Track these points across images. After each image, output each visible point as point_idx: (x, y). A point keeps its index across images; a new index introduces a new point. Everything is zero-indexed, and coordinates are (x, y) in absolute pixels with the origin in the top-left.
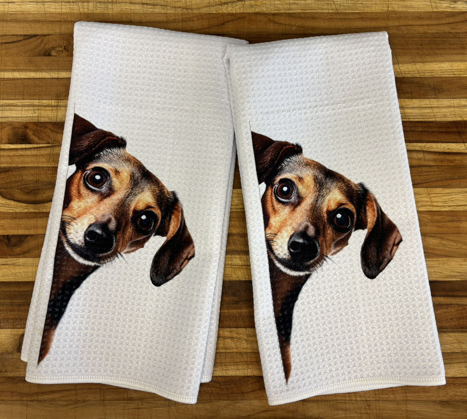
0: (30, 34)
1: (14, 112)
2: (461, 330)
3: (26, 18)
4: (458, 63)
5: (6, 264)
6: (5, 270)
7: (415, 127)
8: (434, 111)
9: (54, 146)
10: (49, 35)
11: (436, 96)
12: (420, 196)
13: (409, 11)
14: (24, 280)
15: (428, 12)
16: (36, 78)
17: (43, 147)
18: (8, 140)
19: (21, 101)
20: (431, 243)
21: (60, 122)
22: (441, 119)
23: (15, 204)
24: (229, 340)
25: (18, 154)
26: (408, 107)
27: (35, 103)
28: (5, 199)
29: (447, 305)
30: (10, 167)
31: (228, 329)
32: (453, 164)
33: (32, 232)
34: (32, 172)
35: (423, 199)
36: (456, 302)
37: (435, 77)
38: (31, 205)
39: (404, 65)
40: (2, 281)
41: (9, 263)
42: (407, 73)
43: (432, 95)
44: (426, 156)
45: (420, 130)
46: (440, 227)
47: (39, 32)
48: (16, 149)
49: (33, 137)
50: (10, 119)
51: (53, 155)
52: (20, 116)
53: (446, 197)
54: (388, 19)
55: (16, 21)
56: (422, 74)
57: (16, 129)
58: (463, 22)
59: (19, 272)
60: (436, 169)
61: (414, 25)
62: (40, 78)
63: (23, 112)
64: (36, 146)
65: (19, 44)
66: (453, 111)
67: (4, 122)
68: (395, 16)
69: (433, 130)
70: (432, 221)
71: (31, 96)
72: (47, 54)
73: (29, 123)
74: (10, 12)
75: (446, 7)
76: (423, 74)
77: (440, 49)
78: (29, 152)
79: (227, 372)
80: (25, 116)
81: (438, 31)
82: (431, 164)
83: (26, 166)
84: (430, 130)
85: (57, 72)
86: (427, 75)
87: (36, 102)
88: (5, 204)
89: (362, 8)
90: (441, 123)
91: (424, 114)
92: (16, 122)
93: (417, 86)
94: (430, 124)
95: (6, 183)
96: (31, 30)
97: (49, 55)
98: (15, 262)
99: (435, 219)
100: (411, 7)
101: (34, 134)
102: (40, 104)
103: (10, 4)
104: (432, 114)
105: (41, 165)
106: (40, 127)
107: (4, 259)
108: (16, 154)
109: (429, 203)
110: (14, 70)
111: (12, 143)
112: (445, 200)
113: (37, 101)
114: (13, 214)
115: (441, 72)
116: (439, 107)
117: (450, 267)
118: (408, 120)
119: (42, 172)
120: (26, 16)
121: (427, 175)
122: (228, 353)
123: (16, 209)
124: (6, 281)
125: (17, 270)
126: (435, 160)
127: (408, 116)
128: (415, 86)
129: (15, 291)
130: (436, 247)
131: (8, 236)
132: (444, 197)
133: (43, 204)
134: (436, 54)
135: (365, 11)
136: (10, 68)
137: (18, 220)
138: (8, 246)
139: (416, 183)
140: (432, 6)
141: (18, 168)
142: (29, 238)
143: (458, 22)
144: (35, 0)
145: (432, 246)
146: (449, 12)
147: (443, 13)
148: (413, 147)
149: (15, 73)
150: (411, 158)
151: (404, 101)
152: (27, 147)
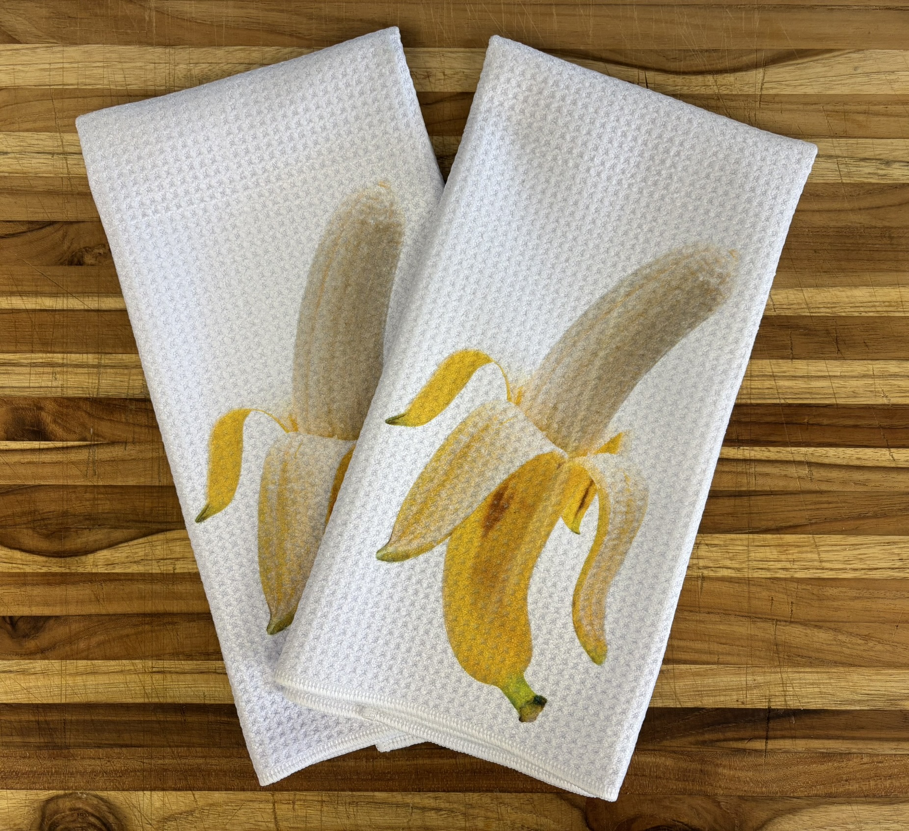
0: (40, 219)
1: (14, 377)
2: (864, 799)
3: (31, 186)
4: (886, 290)
5: (11, 672)
6: (8, 682)
7: (796, 415)
8: (834, 385)
9: (94, 445)
10: (78, 222)
11: (840, 355)
12: (800, 549)
14: (45, 702)
15: (833, 185)
16: (56, 310)
17: (73, 447)
18: (6, 432)
19: (28, 355)
20: (815, 639)
21: (104, 398)
22: (847, 400)
23: (23, 558)
24: (432, 814)
25: (26, 461)
26: (784, 376)
27: (55, 360)
28: (3, 548)
29: (841, 754)
30: (10, 486)
31: (431, 794)
32: (865, 489)
33: (57, 611)
34: (53, 495)
35: (804, 555)
36: (858, 749)
37: (840, 317)
38: (54, 560)
39: (780, 292)
40: (5, 702)
41: (15, 669)
42: (785, 307)
43: (831, 352)
44: (814, 473)
45: (806, 421)
46: (835, 609)
47: (58, 216)
48: (22, 451)
49: (52, 427)
50: (7, 392)
51: (94, 462)
52: (27, 385)
53: (849, 553)
55: (13, 192)
56: (812, 310)
57: (20, 411)
58: (900, 205)
59: (34, 687)
60: (832, 498)
62: (63, 310)
63: (33, 377)
64: (59, 444)
65: (20, 240)
66: (872, 385)
69: (830, 422)
71: (47, 346)
72: (76, 261)
73: (47, 398)
75: (869, 173)
76: (817, 310)
77: (852, 260)
78: (47, 456)
80: (37, 385)
81: (850, 224)
82: (824, 487)
83: (42, 483)
84: (825, 422)
85: (96, 299)
86: (824, 312)
87: (58, 358)
88: (4, 557)
90: (846, 407)
91: (814, 390)
92: (19, 397)
93: (805, 335)
94: (826, 410)
95: (5, 517)
96: (42, 211)
97: (80, 263)
98: (26, 667)
99: (826, 593)
101: (55, 421)
102: (65, 361)
104: (831, 391)
105: (70, 482)
106: (67, 407)
107: (5, 662)
108: (22, 461)
109: (816, 564)
110: (12, 294)
111: (14, 440)
112: (846, 559)
113: (60, 356)
114: (19, 577)
115: (850, 307)
116: (845, 376)
117: (851, 684)
118: (783, 401)
119: (74, 496)
120: (32, 182)
121: (814, 510)
123: (24, 567)
124: (11, 702)
125: (31, 682)
126: (831, 481)
127: (783, 394)
128: (800, 335)
129: (28, 722)
130: (825, 647)
131: (11, 618)
132: (846, 553)
133: (77, 558)
134: (843, 270)
136: (4, 288)
137: (29, 588)
138: (12, 637)
139: (791, 524)
140: (840, 172)
141: (26, 489)
142: (52, 622)
143: (891, 206)
144: (47, 149)
145: (817, 645)
146: (873, 184)
147: (861, 185)
148: (790, 455)
149: (13, 298)
150: (786, 476)
151: (778, 364)
152: (42, 447)
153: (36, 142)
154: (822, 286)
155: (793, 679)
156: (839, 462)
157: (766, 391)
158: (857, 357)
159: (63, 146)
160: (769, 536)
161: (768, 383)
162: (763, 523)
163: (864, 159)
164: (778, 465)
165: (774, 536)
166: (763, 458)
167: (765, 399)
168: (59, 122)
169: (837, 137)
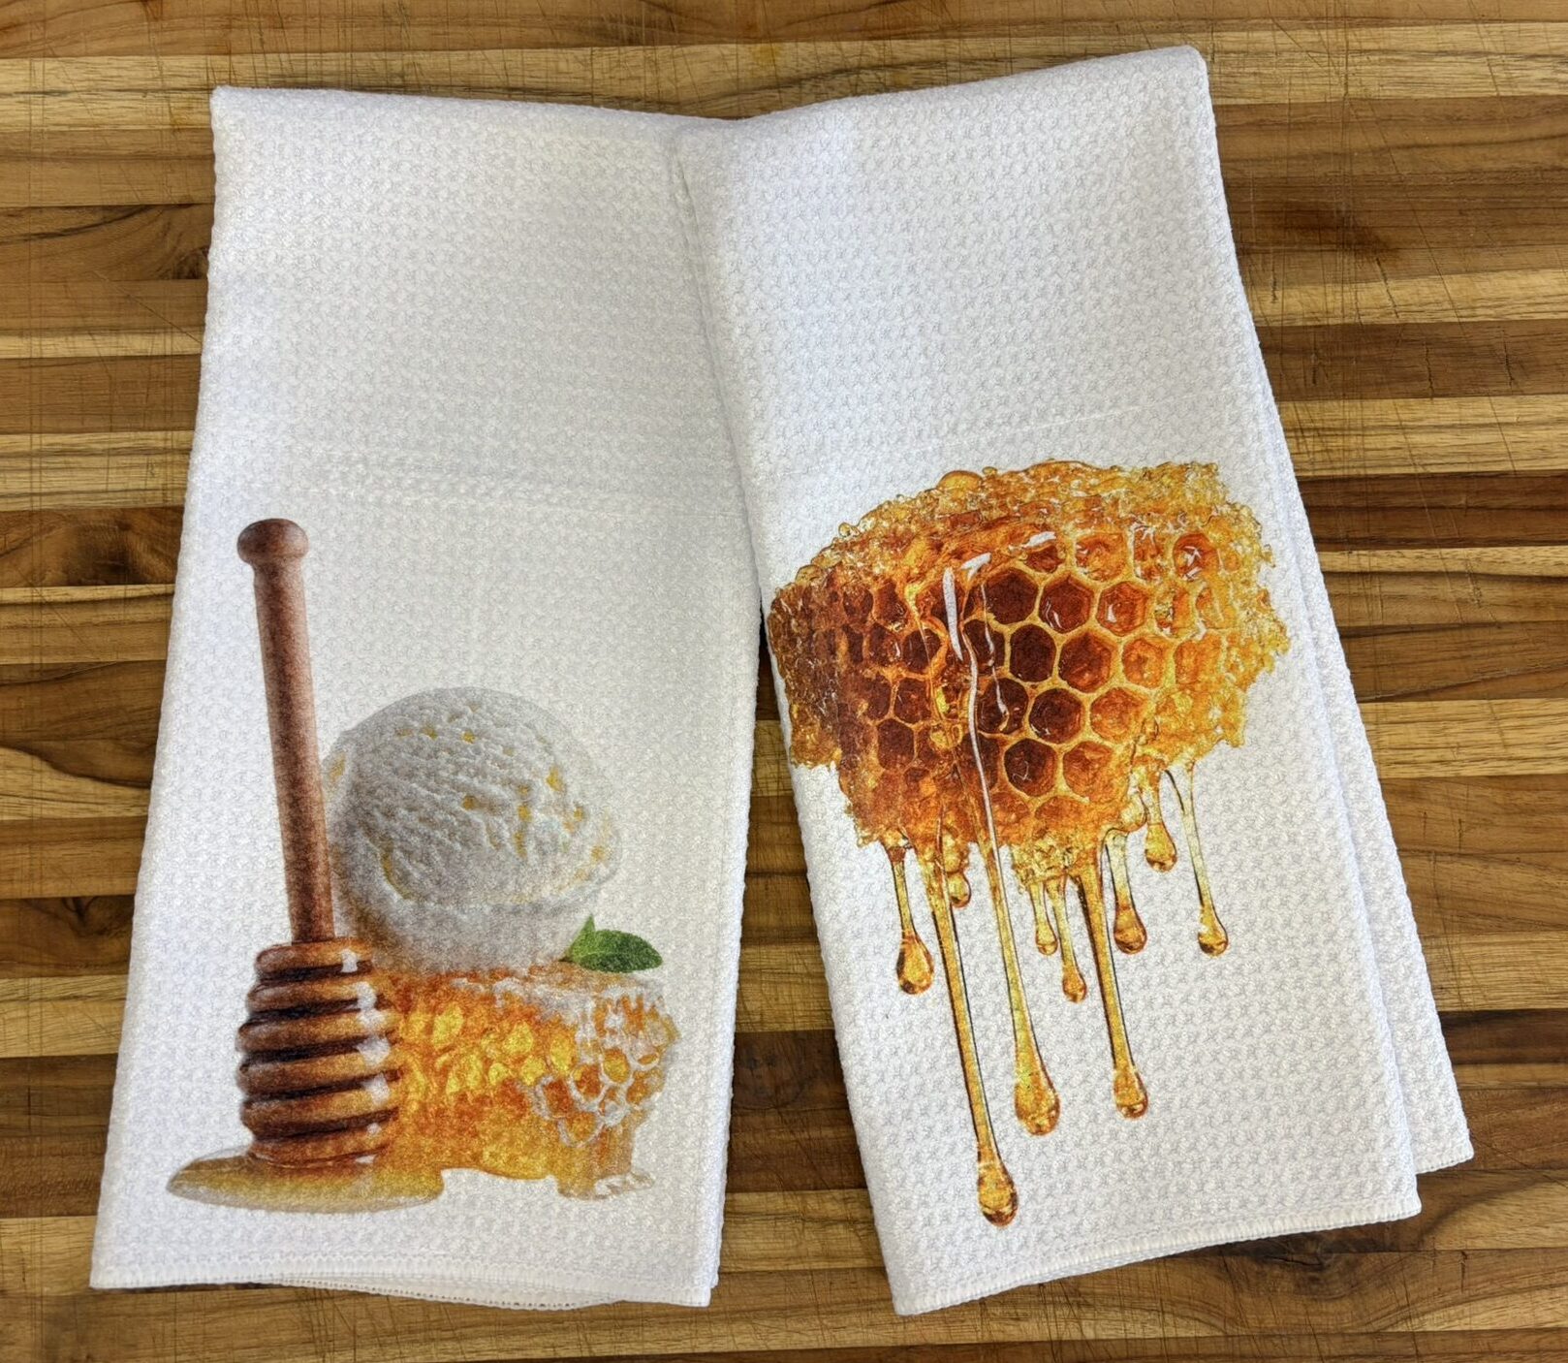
0: (124, 202)
1: (81, 474)
3: (107, 148)
5: (76, 997)
6: (71, 1017)
7: (1445, 492)
8: (1507, 439)
10: (189, 205)
11: (1514, 388)
12: (1467, 726)
13: (1416, 96)
15: (1482, 100)
16: (151, 357)
18: (66, 572)
19: (104, 436)
20: (1505, 884)
22: (1532, 463)
23: (98, 792)
25: (101, 619)
26: (1420, 427)
27: (152, 443)
28: (62, 776)
30: (74, 666)
34: (151, 679)
35: (1474, 737)
37: (1511, 321)
39: (1404, 283)
40: (65, 1054)
41: (84, 991)
42: (1414, 308)
43: (1500, 382)
44: (1484, 593)
45: (1463, 502)
46: (1537, 829)
47: (154, 196)
48: (95, 603)
49: (148, 560)
50: (68, 501)
52: (102, 487)
53: (1557, 728)
54: (1346, 124)
55: (73, 157)
56: (1464, 313)
57: (91, 534)
60: (1517, 634)
61: (1436, 146)
62: (165, 356)
63: (113, 474)
64: (159, 589)
65: (88, 238)
67: (48, 512)
68: (1370, 113)
69: (1506, 502)
70: (1509, 810)
71: (137, 418)
72: (187, 270)
73: (136, 510)
74: (52, 128)
75: (1543, 80)
76: (1470, 312)
77: (1525, 225)
78: (138, 610)
79: (837, 1334)
80: (120, 487)
81: (1517, 165)
82: (1503, 616)
83: (131, 659)
84: (1496, 504)
86: (1482, 314)
87: (156, 439)
88: (62, 790)
89: (1259, 90)
90: (1530, 477)
91: (1473, 449)
92: (89, 510)
93: (1451, 355)
94: (1496, 482)
95: (65, 720)
96: (127, 188)
97: (194, 274)
98: (105, 987)
99: (1518, 802)
100: (1422, 82)
101: (153, 550)
102: (169, 444)
103: (49, 99)
104: (1502, 449)
107: (67, 980)
108: (95, 620)
109: (1499, 751)
110: (75, 330)
111: (79, 584)
112: (1549, 740)
113: (160, 435)
114: (90, 825)
115: (1529, 305)
116: (1526, 423)
118: (1420, 470)
120: (108, 140)
121: (1488, 656)
122: (838, 1270)
123: (100, 808)
126: (1515, 605)
127: (1420, 456)
128: (1444, 355)
130: (1523, 898)
131: (76, 900)
132: (1547, 730)
134: (1511, 243)
135: (1270, 100)
136: (61, 322)
137: (108, 846)
138: (78, 935)
139: (1450, 683)
140: (1494, 77)
141: (102, 668)
144: (136, 84)
145: (1509, 895)
146: (1551, 97)
147: (1532, 99)
148: (1441, 562)
149: (77, 338)
150: (1435, 598)
151: (1407, 407)
152: (130, 594)
153: (115, 73)
154: (1476, 271)
155: (1472, 958)
156: (1526, 571)
157: (1390, 453)
158: (1543, 389)
159: (162, 77)
160: (1412, 705)
161: (1393, 440)
162: (1400, 682)
163: (1533, 57)
164: (1417, 579)
165: (1422, 704)
166: (1394, 569)
167: (1390, 466)
168: (155, 38)
169: (1484, 22)
